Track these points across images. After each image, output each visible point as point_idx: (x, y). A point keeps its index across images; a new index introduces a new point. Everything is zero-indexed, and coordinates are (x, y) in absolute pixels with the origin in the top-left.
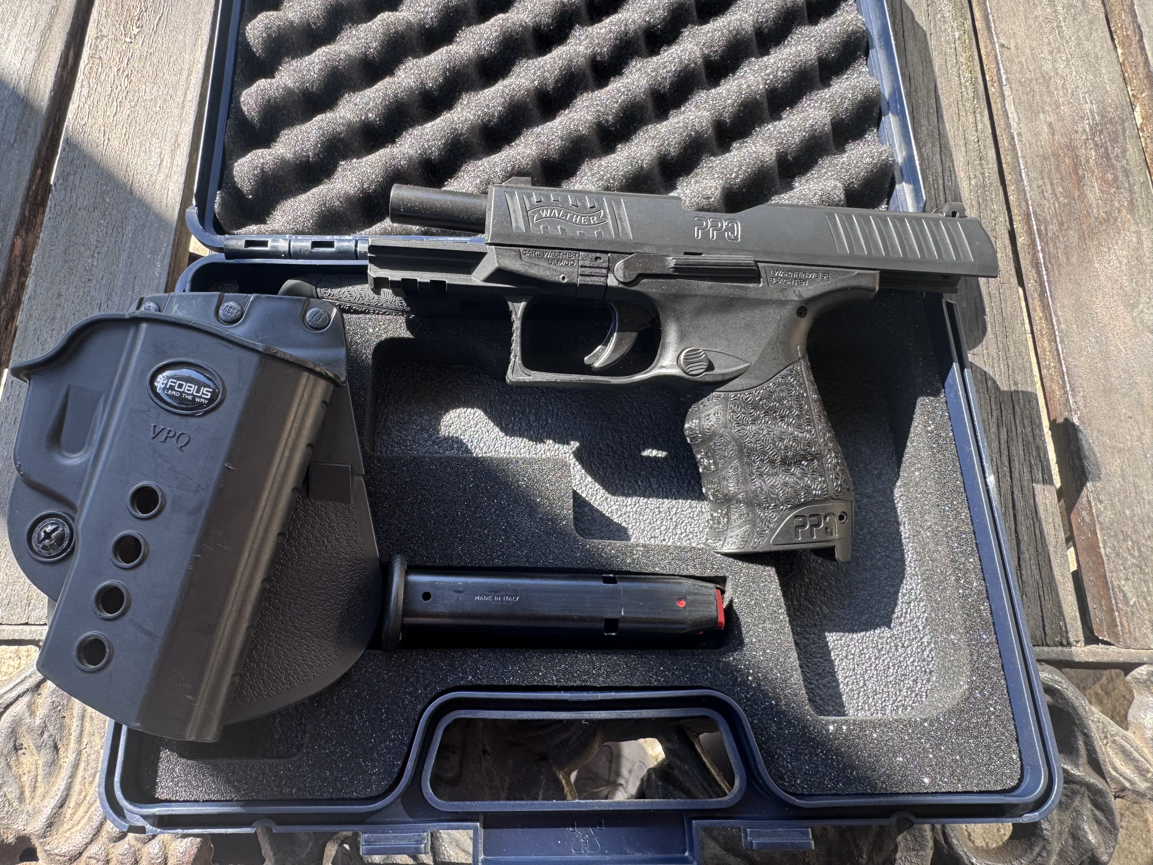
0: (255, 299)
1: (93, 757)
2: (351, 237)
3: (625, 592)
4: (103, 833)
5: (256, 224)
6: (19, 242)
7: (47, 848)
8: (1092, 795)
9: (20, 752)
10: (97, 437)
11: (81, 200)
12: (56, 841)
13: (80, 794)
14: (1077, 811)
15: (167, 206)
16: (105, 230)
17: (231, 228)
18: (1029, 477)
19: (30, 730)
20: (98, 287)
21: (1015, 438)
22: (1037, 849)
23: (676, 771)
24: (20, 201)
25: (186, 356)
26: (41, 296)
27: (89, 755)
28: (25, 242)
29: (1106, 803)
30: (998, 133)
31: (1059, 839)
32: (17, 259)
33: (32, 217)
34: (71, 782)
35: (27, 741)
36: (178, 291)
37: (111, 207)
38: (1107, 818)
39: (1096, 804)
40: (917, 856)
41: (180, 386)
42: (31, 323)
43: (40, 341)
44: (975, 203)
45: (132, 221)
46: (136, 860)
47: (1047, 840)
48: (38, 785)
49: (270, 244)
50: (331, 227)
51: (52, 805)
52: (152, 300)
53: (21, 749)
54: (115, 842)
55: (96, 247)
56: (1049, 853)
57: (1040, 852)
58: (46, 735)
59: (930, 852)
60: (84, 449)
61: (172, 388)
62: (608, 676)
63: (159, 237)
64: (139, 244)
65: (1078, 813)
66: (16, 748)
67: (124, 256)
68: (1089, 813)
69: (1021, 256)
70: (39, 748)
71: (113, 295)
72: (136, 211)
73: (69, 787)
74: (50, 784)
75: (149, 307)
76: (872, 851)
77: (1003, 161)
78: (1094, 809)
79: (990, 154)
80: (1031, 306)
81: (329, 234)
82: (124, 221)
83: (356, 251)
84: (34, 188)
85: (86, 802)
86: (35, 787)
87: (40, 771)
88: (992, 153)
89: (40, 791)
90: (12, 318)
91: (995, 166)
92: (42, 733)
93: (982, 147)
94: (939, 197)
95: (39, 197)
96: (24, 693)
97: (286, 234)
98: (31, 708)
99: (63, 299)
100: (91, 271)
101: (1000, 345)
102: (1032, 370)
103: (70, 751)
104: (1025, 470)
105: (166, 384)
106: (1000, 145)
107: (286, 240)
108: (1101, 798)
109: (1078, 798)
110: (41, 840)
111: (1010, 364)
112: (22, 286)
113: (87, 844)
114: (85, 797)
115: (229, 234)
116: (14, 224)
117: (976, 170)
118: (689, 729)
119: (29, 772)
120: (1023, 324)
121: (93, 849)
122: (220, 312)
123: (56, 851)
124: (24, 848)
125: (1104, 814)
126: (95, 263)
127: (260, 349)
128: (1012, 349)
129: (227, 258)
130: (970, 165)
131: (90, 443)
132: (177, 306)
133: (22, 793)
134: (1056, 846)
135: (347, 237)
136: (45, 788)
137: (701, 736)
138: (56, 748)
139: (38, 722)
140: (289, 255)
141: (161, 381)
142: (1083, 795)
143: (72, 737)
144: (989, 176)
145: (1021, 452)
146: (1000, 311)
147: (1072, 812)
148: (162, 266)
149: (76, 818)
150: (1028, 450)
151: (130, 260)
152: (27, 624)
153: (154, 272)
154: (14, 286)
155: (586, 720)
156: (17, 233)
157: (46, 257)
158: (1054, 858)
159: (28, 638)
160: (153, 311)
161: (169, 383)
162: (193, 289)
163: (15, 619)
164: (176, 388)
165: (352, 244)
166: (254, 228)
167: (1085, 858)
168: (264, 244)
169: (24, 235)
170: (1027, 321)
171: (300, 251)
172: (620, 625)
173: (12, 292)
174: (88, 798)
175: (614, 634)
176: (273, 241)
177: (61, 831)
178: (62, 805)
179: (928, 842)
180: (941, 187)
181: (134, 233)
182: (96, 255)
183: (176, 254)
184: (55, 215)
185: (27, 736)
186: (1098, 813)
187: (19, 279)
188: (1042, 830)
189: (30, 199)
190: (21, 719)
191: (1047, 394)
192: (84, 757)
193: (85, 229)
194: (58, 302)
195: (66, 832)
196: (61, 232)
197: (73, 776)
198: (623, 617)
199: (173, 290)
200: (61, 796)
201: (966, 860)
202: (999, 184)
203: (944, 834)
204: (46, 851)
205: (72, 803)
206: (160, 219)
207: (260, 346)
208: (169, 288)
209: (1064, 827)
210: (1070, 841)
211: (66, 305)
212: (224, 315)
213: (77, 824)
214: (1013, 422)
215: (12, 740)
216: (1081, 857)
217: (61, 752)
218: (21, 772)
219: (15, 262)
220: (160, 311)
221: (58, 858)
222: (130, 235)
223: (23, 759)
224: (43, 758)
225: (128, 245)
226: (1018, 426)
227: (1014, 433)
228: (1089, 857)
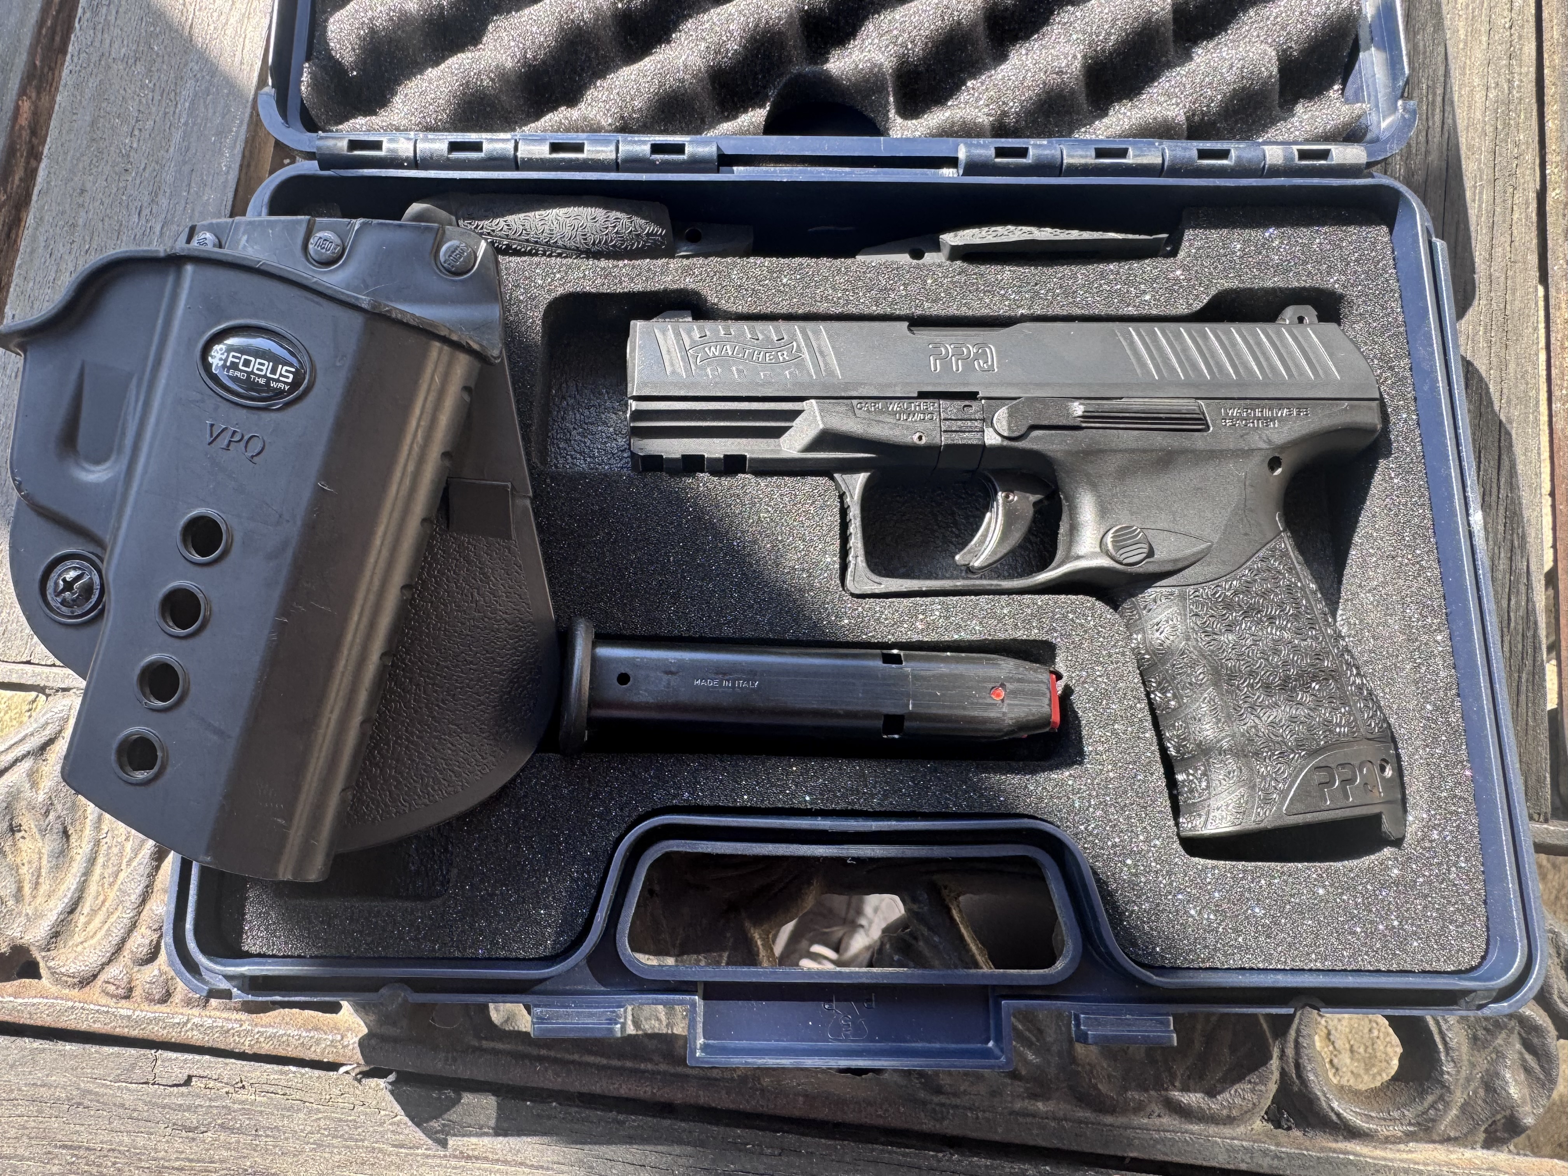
0: (363, 225)
1: (115, 850)
2: (508, 136)
3: (914, 676)
4: (126, 953)
5: (365, 116)
6: (26, 106)
7: (51, 964)
8: (1526, 1032)
9: (18, 835)
10: (129, 441)
11: (116, 45)
12: (63, 958)
13: (97, 898)
14: (1498, 1052)
15: (242, 63)
16: (150, 96)
17: (328, 122)
18: (1507, 567)
19: (31, 807)
20: (138, 182)
21: (1494, 504)
22: (1430, 1099)
23: (921, 943)
24: (28, 43)
25: (255, 316)
26: (56, 190)
27: (109, 848)
28: (36, 107)
29: (1544, 1044)
30: (1545, 15)
31: (1465, 1088)
32: (24, 133)
33: (46, 70)
34: (85, 881)
35: (27, 821)
36: (251, 215)
37: (160, 60)
38: (1541, 1067)
39: (1528, 1046)
40: (1253, 1091)
41: (247, 363)
42: (42, 230)
43: (53, 257)
44: (1489, 129)
45: (191, 83)
46: (168, 991)
47: (1448, 1088)
48: (41, 880)
49: (385, 146)
50: (477, 120)
51: (60, 909)
52: (210, 228)
53: (20, 831)
54: (141, 965)
55: (137, 121)
56: (1447, 1105)
57: (1435, 1102)
58: (52, 816)
59: (1273, 1087)
60: (113, 458)
61: (234, 366)
62: (885, 796)
63: (229, 111)
64: (199, 121)
65: (1500, 1055)
66: (13, 829)
67: (177, 136)
68: (1516, 1056)
69: (1550, 220)
70: (43, 832)
71: (160, 196)
72: (196, 68)
73: (82, 888)
74: (57, 881)
75: (205, 241)
76: (1189, 1077)
77: (1546, 63)
78: (1524, 1051)
79: (1526, 49)
80: (1552, 302)
81: (475, 131)
82: (179, 82)
83: (516, 157)
84: (49, 23)
85: (104, 909)
86: (37, 883)
87: (44, 862)
88: (1530, 48)
89: (44, 888)
90: (15, 223)
91: (1533, 70)
92: (47, 813)
93: (1515, 37)
94: (1433, 115)
95: (57, 39)
96: (24, 757)
97: (411, 130)
98: (33, 777)
99: (87, 196)
100: (128, 156)
101: (1494, 360)
102: (1538, 402)
103: (85, 840)
104: (1502, 555)
105: (226, 360)
106: (1546, 36)
107: (409, 139)
108: (1538, 1037)
109: (1503, 1035)
110: (43, 954)
111: (1505, 391)
112: (31, 175)
113: (103, 966)
114: (103, 902)
115: (324, 131)
116: (19, 77)
117: (1499, 75)
118: (946, 888)
119: (29, 862)
120: (1536, 329)
121: (113, 971)
122: (310, 246)
123: (63, 970)
124: (24, 960)
125: (1539, 1060)
126: (135, 145)
127: (364, 305)
128: (1512, 366)
129: (322, 169)
130: (1492, 66)
131: (120, 451)
132: (245, 238)
133: (20, 889)
134: (1459, 1097)
135: (502, 136)
136: (51, 886)
137: (961, 898)
138: (66, 834)
139: (41, 797)
140: (415, 163)
141: (218, 356)
142: (1511, 1031)
143: (88, 821)
144: (1519, 87)
145: (1501, 528)
146: (1502, 306)
147: (1491, 1053)
148: (232, 155)
149: (92, 927)
150: (1512, 523)
151: (186, 143)
152: (28, 662)
153: (219, 164)
154: (19, 174)
155: (853, 859)
156: (23, 92)
157: (64, 132)
158: (1454, 1112)
159: (29, 683)
160: (209, 247)
161: (230, 359)
162: (272, 212)
163: (13, 655)
164: (241, 367)
165: (510, 146)
166: (360, 121)
167: (1499, 1117)
168: (377, 145)
169: (34, 95)
170: (1542, 325)
171: (431, 158)
172: (907, 724)
173: (17, 182)
174: (107, 904)
175: (896, 736)
176: (391, 141)
177: (70, 943)
178: (72, 909)
179: (1272, 1073)
180: (1439, 99)
181: (192, 103)
182: (136, 132)
183: (253, 140)
184: (78, 68)
185: (26, 813)
186: (1529, 1057)
187: (28, 163)
188: (1442, 1073)
189: (44, 41)
190: (19, 792)
191: (1556, 441)
192: (103, 849)
193: (122, 92)
194: (80, 200)
195: (77, 946)
196: (88, 94)
197: (87, 874)
198: (911, 714)
199: (244, 214)
200: (72, 898)
201: (1324, 1104)
202: (1534, 100)
203: (1298, 1066)
204: (49, 968)
205: (86, 908)
206: (230, 85)
207: (365, 301)
208: (238, 208)
209: (1475, 1072)
210: (1482, 1092)
211: (91, 207)
212: (316, 252)
213: (92, 937)
214: (1495, 481)
215: (8, 818)
216: (1494, 1115)
217: (73, 839)
218: (18, 860)
219: (20, 136)
220: (220, 246)
221: (65, 978)
222: (187, 104)
223: (21, 844)
224: (48, 845)
225: (182, 121)
226: (1502, 487)
227: (1494, 497)
228: (1505, 1117)
